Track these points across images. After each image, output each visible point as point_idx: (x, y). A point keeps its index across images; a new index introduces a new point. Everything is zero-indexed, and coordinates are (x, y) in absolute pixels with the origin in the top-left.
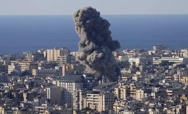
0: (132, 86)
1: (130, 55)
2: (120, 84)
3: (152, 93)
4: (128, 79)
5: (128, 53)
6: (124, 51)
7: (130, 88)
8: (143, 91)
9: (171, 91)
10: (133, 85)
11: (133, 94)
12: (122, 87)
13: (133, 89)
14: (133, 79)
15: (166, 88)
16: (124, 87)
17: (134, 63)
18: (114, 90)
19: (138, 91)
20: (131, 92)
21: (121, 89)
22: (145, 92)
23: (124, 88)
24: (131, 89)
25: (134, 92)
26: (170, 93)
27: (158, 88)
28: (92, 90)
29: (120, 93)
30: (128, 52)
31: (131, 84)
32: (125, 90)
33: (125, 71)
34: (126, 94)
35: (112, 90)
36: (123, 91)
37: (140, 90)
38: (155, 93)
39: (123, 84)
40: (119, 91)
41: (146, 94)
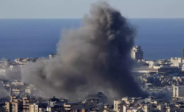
0: (25, 100)
1: (23, 64)
2: (11, 97)
3: (48, 108)
5: (20, 63)
6: (16, 61)
7: (22, 102)
8: (37, 106)
9: (69, 106)
10: (26, 98)
11: (26, 109)
13: (26, 103)
14: (26, 92)
15: (64, 102)
18: (4, 104)
20: (24, 107)
21: (13, 103)
22: (39, 107)
23: (16, 103)
25: (27, 107)
26: (68, 107)
27: (54, 102)
29: (11, 108)
30: (21, 60)
32: (16, 105)
33: (17, 83)
34: (18, 109)
35: (2, 104)
37: (34, 104)
39: (15, 97)
40: (11, 105)
41: (40, 109)
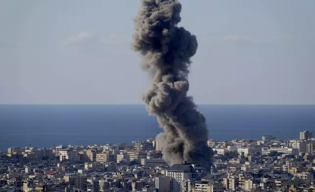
4: (237, 169)
12: (231, 178)
16: (233, 177)
17: (243, 153)
19: (247, 182)
24: (240, 180)
28: (200, 180)
31: (240, 175)
36: (231, 181)
38: (264, 183)
